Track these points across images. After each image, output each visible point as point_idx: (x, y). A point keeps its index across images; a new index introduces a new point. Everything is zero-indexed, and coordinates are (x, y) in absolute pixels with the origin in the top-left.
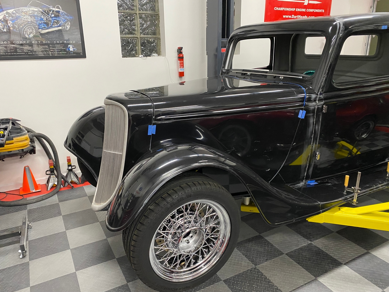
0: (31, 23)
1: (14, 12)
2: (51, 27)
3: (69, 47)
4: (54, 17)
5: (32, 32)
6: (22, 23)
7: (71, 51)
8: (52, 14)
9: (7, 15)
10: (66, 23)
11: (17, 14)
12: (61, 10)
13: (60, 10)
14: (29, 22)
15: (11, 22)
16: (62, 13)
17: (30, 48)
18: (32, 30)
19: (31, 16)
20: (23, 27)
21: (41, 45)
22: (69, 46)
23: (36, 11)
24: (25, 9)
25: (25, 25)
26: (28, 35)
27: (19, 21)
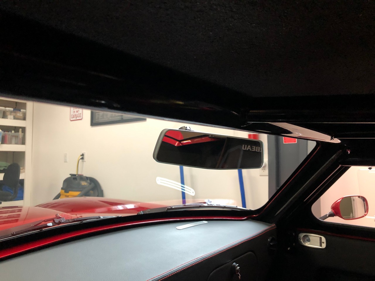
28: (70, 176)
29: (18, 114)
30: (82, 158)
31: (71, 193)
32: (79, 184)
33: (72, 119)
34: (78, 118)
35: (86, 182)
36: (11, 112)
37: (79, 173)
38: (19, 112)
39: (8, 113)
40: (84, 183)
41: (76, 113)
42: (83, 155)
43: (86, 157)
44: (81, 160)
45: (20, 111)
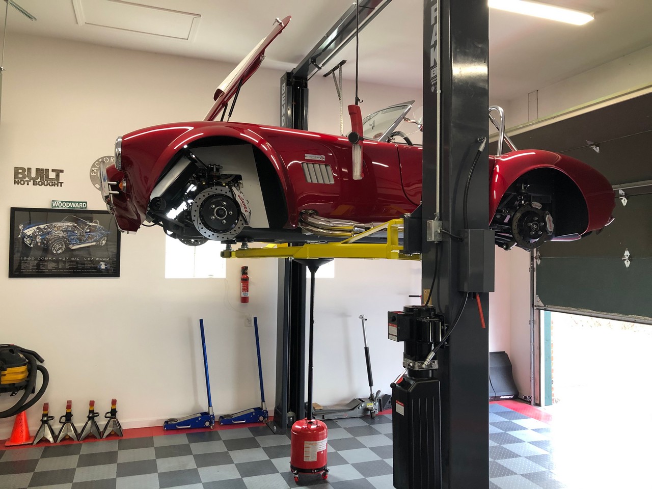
0: (62, 239)
1: (46, 227)
2: (85, 242)
3: (101, 265)
4: (89, 232)
5: (61, 248)
6: (52, 239)
7: (103, 269)
8: (87, 229)
9: (38, 231)
10: (101, 238)
11: (49, 230)
12: (99, 225)
13: (97, 225)
14: (60, 237)
15: (40, 238)
16: (100, 228)
17: (56, 264)
18: (62, 245)
19: (63, 232)
20: (52, 243)
21: (68, 262)
22: (101, 263)
23: (70, 226)
24: (59, 224)
25: (55, 240)
26: (56, 251)
27: (49, 237)
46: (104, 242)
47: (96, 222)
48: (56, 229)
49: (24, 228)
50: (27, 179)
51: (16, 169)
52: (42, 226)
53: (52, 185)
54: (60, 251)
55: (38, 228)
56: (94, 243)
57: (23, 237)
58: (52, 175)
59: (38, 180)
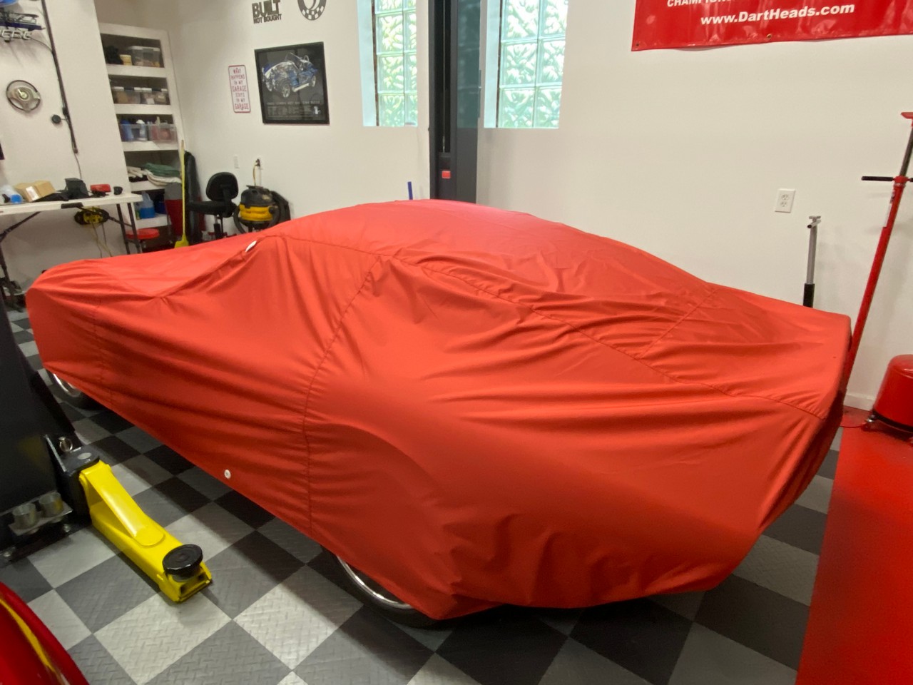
0: (287, 81)
1: (276, 68)
2: (301, 84)
3: (315, 110)
5: (287, 91)
6: (281, 81)
7: (316, 115)
9: (272, 73)
10: (312, 78)
11: (278, 71)
12: (309, 62)
13: (307, 61)
14: (285, 79)
15: (274, 80)
16: (310, 66)
17: (286, 109)
18: (288, 88)
19: (287, 72)
20: (282, 86)
22: (315, 107)
23: (290, 65)
24: (283, 64)
25: (283, 83)
26: (285, 95)
27: (279, 79)
28: (247, 188)
29: (159, 97)
30: (259, 165)
31: (252, 209)
32: (262, 199)
33: (236, 111)
34: (244, 110)
35: (269, 196)
36: (148, 93)
37: (258, 185)
38: (159, 93)
39: (146, 96)
40: (266, 197)
41: (240, 102)
42: (258, 161)
43: (261, 164)
44: (257, 168)
45: (160, 91)
46: (314, 82)
47: (306, 59)
48: (282, 70)
49: (266, 71)
50: (260, 16)
51: (254, 5)
52: (274, 68)
53: (276, 19)
54: (287, 95)
55: (272, 71)
56: (308, 84)
57: (265, 82)
58: (274, 8)
59: (267, 15)
